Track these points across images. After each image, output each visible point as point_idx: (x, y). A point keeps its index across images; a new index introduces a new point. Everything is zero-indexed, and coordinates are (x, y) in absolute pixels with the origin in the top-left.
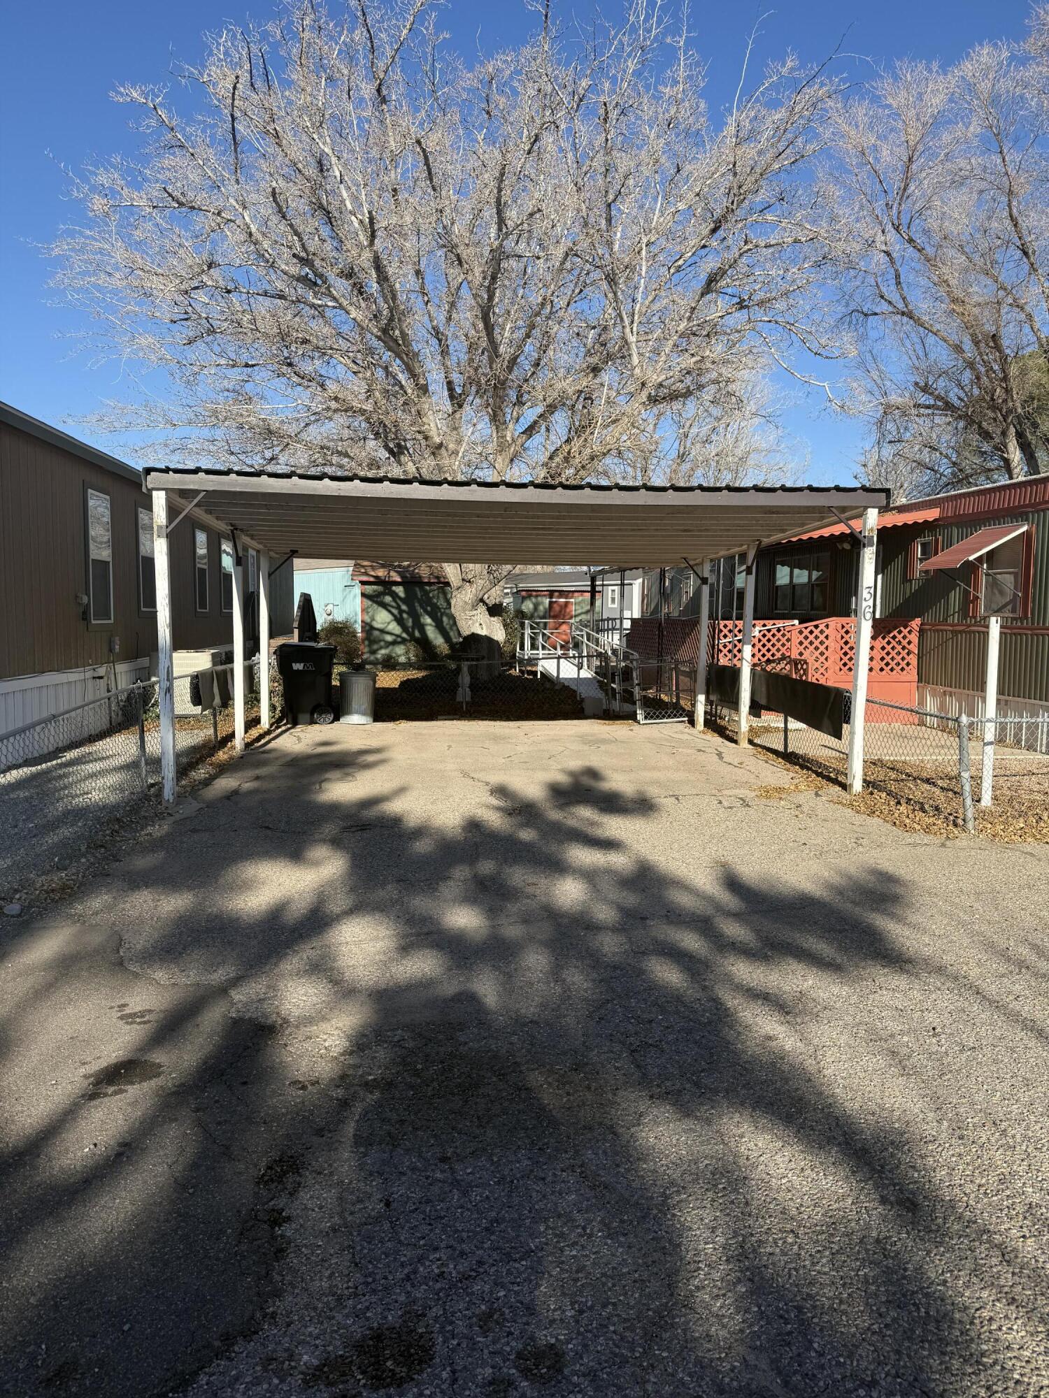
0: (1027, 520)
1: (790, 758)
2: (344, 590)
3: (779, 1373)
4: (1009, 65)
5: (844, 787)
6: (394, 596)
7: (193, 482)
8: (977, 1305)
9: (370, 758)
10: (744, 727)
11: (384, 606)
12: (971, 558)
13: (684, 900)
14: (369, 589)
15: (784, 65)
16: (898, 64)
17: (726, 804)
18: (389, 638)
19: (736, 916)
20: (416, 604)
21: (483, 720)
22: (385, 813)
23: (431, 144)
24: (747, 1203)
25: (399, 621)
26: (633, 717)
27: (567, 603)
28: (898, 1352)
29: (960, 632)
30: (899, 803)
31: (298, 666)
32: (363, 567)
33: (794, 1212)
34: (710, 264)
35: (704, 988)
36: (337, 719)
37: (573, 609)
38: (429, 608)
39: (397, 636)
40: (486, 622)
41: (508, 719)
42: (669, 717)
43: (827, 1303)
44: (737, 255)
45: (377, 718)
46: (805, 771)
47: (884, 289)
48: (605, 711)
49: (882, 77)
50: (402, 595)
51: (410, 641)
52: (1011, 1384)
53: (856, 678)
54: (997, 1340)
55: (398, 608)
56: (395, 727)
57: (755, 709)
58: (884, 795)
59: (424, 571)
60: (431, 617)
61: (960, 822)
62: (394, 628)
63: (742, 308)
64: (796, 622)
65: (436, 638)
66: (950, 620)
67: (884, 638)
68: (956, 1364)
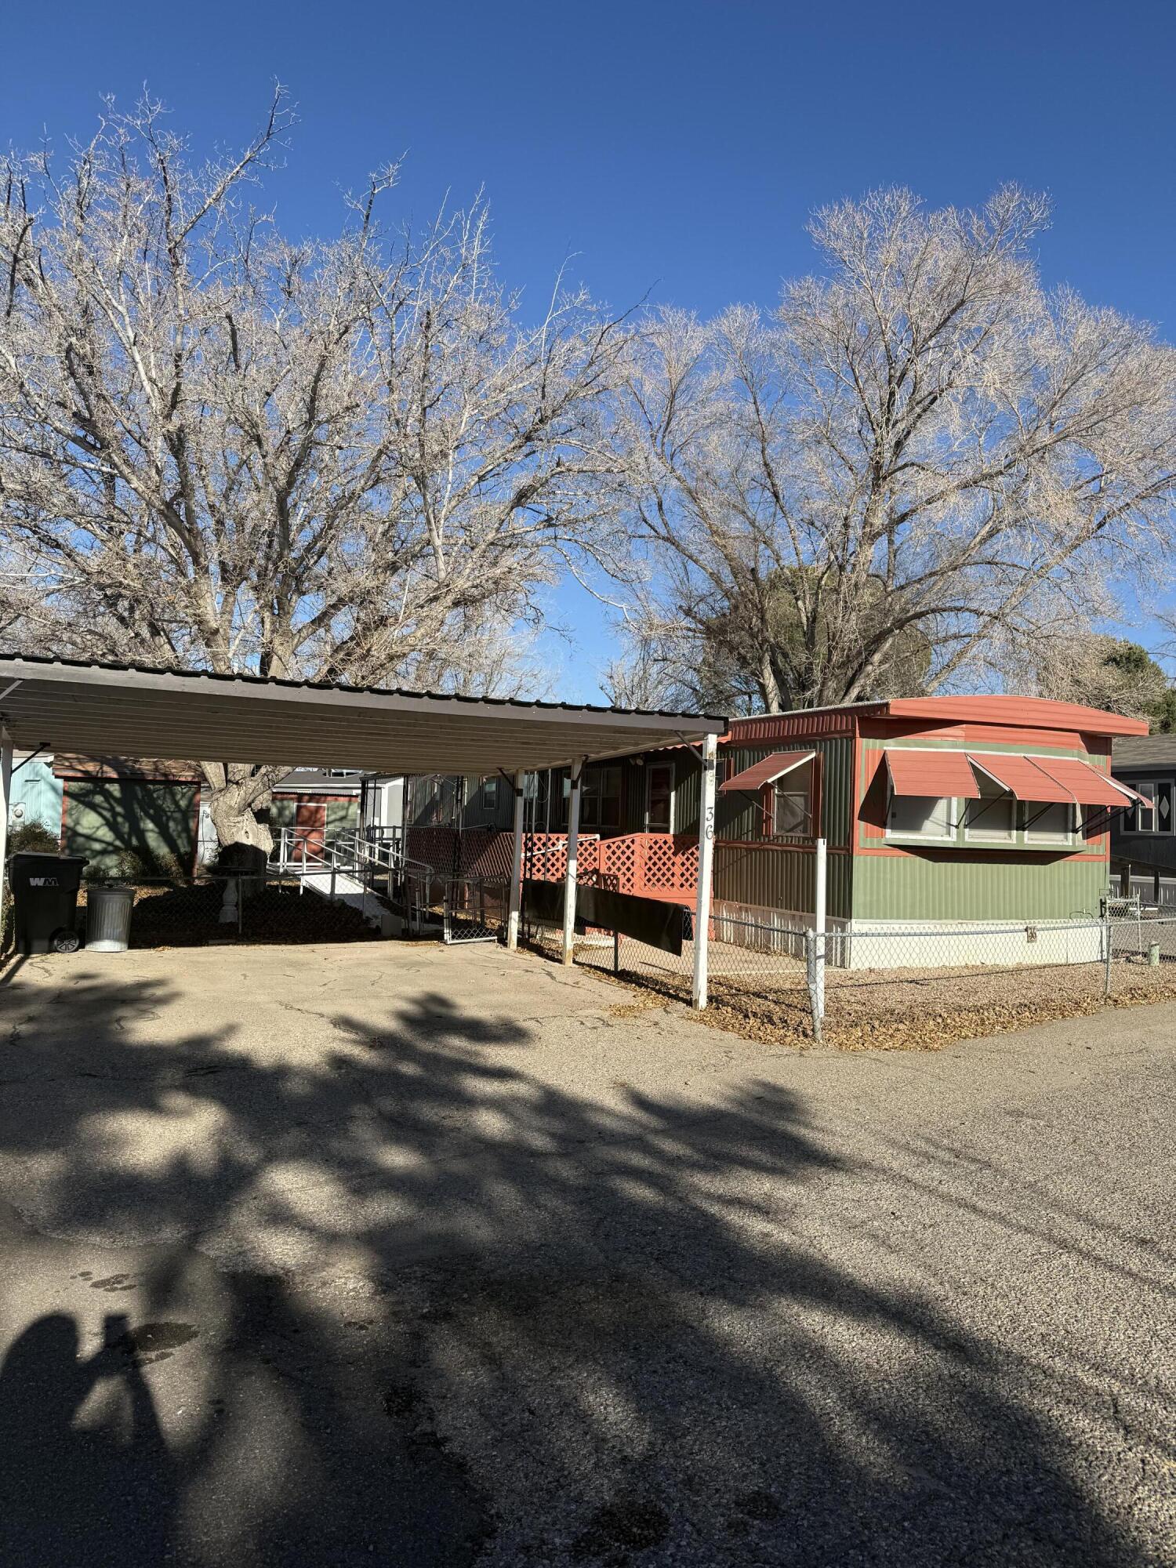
0: (815, 747)
1: (625, 977)
2: (23, 786)
3: (940, 1478)
4: (759, 327)
5: (690, 1003)
6: (108, 795)
7: (7, 669)
8: (1047, 1408)
9: (159, 992)
10: (570, 945)
11: (94, 807)
12: (770, 781)
13: (607, 1122)
14: (74, 786)
15: (576, 297)
16: (661, 308)
17: (589, 1024)
18: (97, 846)
19: (663, 1133)
20: (136, 806)
21: (264, 944)
22: (225, 1052)
23: (240, 322)
24: (836, 1366)
25: (112, 825)
26: (439, 937)
27: (318, 809)
28: (1013, 1448)
29: (754, 849)
30: (746, 1016)
31: (37, 882)
32: (67, 759)
33: (876, 1366)
34: (523, 480)
35: (681, 1199)
36: (82, 946)
37: (325, 815)
38: (151, 811)
39: (108, 844)
40: (252, 830)
41: (294, 943)
42: (478, 936)
43: (944, 1425)
44: (549, 475)
45: (133, 944)
46: (643, 989)
47: (646, 514)
48: (403, 930)
49: (646, 317)
50: (117, 794)
51: (126, 850)
52: (1099, 1454)
53: (700, 895)
54: (1073, 1429)
55: (112, 810)
56: (159, 954)
57: (581, 926)
58: (729, 1009)
59: (146, 765)
60: (156, 824)
61: (810, 1033)
62: (105, 834)
63: (550, 525)
64: (598, 836)
65: (159, 847)
66: (744, 839)
67: (683, 854)
68: (1056, 1448)
